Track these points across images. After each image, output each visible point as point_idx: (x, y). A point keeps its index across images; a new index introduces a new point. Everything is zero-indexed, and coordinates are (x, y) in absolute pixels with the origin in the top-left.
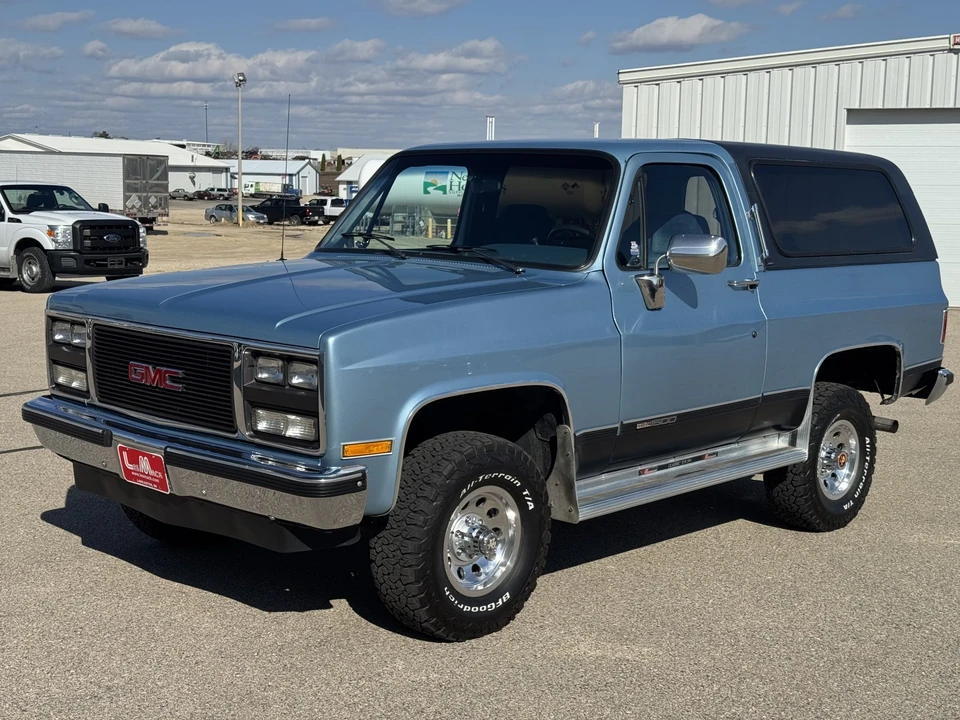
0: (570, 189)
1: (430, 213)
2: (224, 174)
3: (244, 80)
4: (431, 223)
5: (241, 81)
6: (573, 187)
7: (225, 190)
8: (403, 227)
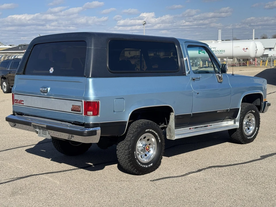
0: (245, 50)
1: (201, 60)
2: (138, 51)
3: (146, 23)
4: (201, 63)
5: (144, 23)
6: (246, 49)
7: (139, 56)
8: (193, 64)
